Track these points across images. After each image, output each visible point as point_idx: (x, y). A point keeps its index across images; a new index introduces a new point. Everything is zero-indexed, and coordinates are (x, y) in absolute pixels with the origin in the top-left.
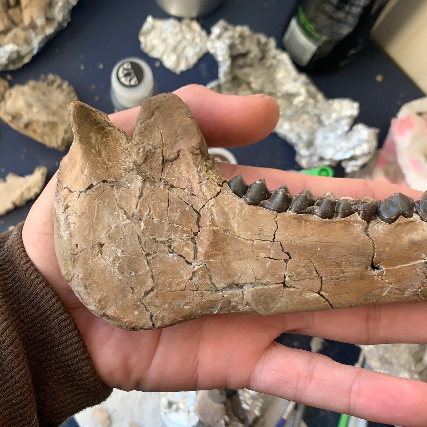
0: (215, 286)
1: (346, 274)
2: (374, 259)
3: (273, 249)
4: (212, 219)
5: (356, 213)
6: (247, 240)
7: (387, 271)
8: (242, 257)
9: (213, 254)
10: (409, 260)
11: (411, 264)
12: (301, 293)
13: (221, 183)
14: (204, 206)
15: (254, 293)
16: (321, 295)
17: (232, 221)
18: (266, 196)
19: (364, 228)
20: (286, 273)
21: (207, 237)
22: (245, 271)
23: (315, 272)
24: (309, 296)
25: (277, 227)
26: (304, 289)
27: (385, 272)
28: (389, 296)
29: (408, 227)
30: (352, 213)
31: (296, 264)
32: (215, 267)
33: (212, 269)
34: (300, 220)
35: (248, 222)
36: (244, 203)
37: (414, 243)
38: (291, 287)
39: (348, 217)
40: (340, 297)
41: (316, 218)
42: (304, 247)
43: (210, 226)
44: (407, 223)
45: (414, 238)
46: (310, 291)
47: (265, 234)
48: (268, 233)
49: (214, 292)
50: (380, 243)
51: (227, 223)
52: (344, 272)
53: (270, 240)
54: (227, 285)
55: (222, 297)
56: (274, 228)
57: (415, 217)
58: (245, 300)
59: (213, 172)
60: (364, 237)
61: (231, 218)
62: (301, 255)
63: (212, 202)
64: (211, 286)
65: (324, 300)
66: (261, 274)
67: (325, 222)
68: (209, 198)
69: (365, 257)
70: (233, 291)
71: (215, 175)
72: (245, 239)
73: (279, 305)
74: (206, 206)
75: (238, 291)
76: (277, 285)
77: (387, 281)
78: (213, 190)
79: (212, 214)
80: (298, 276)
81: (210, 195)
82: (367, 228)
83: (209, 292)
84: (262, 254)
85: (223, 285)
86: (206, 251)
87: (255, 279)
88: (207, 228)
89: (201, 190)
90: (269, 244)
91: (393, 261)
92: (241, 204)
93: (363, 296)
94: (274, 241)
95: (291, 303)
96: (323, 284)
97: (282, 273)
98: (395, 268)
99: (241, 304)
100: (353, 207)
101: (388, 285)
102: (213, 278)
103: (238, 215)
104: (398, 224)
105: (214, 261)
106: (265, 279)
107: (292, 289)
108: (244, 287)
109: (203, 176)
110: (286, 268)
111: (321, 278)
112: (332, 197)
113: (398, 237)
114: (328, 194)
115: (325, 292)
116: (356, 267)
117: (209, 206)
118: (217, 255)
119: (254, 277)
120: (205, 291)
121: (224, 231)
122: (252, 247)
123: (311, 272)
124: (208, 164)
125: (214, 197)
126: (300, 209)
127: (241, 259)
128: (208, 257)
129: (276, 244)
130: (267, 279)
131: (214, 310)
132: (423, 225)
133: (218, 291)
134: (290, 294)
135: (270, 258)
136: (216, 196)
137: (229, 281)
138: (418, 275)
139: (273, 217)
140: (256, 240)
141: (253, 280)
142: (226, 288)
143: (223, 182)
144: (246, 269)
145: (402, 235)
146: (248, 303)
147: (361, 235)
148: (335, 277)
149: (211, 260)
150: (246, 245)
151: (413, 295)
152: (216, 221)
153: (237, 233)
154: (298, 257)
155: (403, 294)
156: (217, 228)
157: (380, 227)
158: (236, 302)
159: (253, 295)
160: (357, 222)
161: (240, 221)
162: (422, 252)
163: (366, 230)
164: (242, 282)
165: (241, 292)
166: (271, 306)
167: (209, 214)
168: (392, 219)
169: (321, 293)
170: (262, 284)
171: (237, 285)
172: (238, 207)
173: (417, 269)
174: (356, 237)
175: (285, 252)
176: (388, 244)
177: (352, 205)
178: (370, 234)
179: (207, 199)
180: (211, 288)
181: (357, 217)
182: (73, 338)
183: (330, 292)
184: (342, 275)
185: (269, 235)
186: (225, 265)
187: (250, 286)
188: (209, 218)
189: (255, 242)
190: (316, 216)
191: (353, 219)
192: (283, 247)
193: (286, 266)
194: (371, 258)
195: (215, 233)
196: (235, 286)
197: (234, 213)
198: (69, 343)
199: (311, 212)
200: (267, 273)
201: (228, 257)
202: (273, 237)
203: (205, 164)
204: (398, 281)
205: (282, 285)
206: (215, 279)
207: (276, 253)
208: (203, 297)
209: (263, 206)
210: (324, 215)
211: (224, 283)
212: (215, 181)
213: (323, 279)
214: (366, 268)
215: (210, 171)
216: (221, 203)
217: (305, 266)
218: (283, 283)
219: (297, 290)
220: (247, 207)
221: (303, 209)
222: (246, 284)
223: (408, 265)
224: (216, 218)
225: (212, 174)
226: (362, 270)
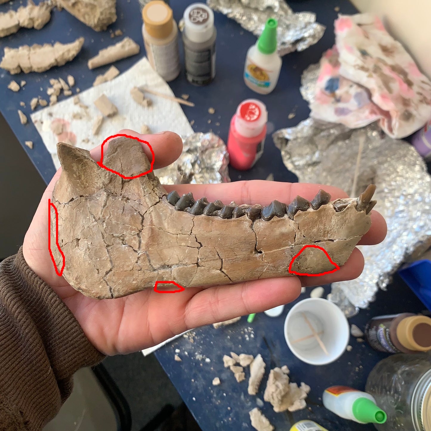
0: (153, 267)
1: (238, 256)
2: (257, 246)
3: (190, 240)
4: (151, 220)
5: (246, 215)
6: (174, 234)
7: (266, 254)
8: (170, 246)
9: (151, 244)
10: (280, 246)
11: (282, 249)
12: (209, 270)
13: (161, 196)
14: (147, 211)
15: (178, 271)
16: (223, 272)
17: (164, 221)
18: (191, 205)
19: (250, 224)
20: (198, 257)
21: (148, 233)
22: (172, 255)
23: (217, 256)
24: (214, 272)
25: (194, 225)
26: (210, 268)
27: (264, 255)
28: (267, 271)
29: (279, 223)
30: (243, 214)
31: (205, 250)
32: (152, 254)
33: (151, 255)
34: (208, 220)
35: (175, 222)
36: (174, 210)
37: (283, 235)
38: (202, 266)
39: (240, 218)
40: (235, 272)
41: (219, 218)
42: (210, 238)
43: (150, 225)
44: (279, 221)
45: (283, 231)
46: (214, 269)
47: (185, 230)
48: (187, 229)
49: (152, 271)
50: (260, 235)
51: (161, 223)
52: (236, 255)
53: (188, 234)
54: (161, 266)
55: (157, 274)
56: (191, 226)
57: (286, 216)
58: (172, 276)
59: (158, 189)
60: (249, 230)
61: (163, 219)
62: (208, 244)
63: (151, 209)
64: (150, 266)
65: (224, 275)
66: (183, 258)
67: (225, 221)
68: (150, 206)
69: (250, 245)
70: (165, 270)
71: (158, 191)
72: (173, 234)
73: (195, 279)
74: (148, 212)
75: (168, 270)
76: (193, 265)
77: (266, 261)
78: (153, 201)
79: (151, 217)
80: (206, 258)
81: (150, 204)
82: (252, 225)
83: (149, 271)
84: (183, 244)
85: (158, 266)
86: (147, 243)
87: (178, 261)
88: (147, 226)
89: (145, 201)
90: (188, 237)
91: (269, 247)
92: (171, 210)
93: (250, 272)
94: (191, 235)
95: (202, 278)
96: (223, 263)
97: (196, 256)
98: (272, 251)
99: (170, 279)
100: (243, 211)
101: (266, 264)
102: (151, 261)
103: (169, 217)
104: (273, 222)
105: (152, 249)
106: (185, 261)
107: (203, 268)
108: (172, 267)
109: (147, 191)
110: (199, 253)
111: (222, 259)
112: (234, 204)
113: (272, 230)
114: (232, 202)
115: (225, 269)
116: (244, 251)
117: (150, 212)
118: (154, 245)
119: (178, 260)
120: (146, 271)
121: (159, 229)
122: (177, 239)
123: (214, 255)
124: (154, 183)
125: (153, 206)
126: (208, 212)
127: (169, 248)
128: (148, 247)
129: (192, 236)
130: (187, 261)
131: (153, 284)
132: (290, 222)
133: (155, 270)
134: (202, 271)
135: (188, 246)
136: (155, 204)
137: (162, 263)
138: (287, 257)
139: (192, 219)
140: (179, 234)
141: (178, 262)
142: (160, 268)
143: (163, 196)
144: (173, 254)
145: (275, 229)
146: (174, 278)
147: (248, 230)
148: (231, 258)
149: (150, 249)
150: (173, 238)
151: (285, 271)
152: (154, 222)
153: (167, 230)
154: (207, 246)
155: (277, 270)
156: (154, 227)
157: (261, 224)
158: (167, 278)
159: (177, 273)
160: (245, 221)
161: (169, 221)
162: (289, 241)
163: (251, 226)
164: (170, 264)
165: (170, 270)
166: (190, 280)
167: (149, 217)
168: (268, 218)
169: (222, 270)
170: (184, 264)
171: (168, 266)
172: (169, 212)
173: (286, 252)
174: (244, 231)
175: (198, 242)
176: (266, 235)
177: (243, 209)
178: (254, 229)
179: (148, 207)
180: (150, 268)
181: (246, 217)
182: (61, 309)
183: (228, 269)
184: (235, 257)
185: (187, 231)
186: (159, 252)
187: (176, 266)
188: (150, 220)
189: (178, 236)
190: (219, 217)
191: (243, 219)
192: (197, 238)
193: (199, 252)
194: (254, 245)
195: (152, 230)
196: (166, 267)
197: (166, 216)
198: (59, 313)
199: (216, 215)
200: (187, 257)
201: (161, 246)
202: (190, 232)
203: (152, 183)
204: (273, 261)
205: (196, 265)
206: (153, 262)
207: (192, 243)
208: (145, 275)
209: (186, 211)
210: (224, 217)
211: (159, 264)
212: (158, 195)
213: (223, 260)
214: (252, 252)
215: (156, 188)
216: (157, 209)
217: (210, 252)
218: (197, 264)
219: (206, 268)
220: (176, 212)
221: (210, 213)
222: (174, 265)
223: (280, 250)
224: (154, 220)
225: (157, 190)
226: (249, 254)
